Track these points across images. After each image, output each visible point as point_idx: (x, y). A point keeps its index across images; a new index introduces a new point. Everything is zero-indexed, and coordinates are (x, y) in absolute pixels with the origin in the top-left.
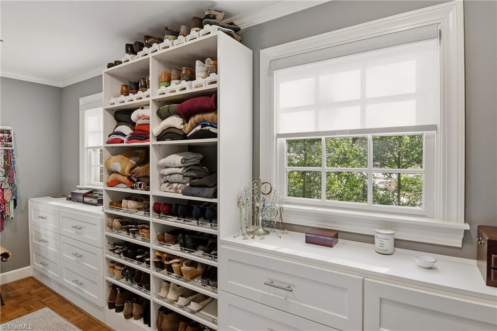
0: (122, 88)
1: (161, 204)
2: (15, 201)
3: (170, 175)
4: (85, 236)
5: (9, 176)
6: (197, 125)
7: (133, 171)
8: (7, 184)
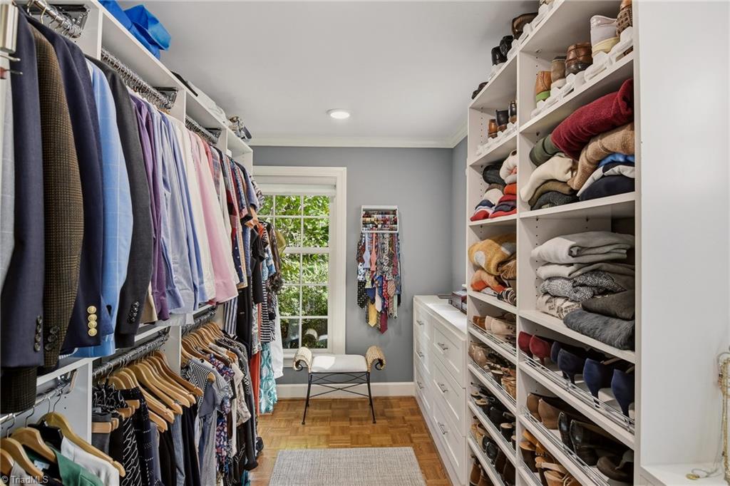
0: (490, 125)
1: (531, 336)
2: (399, 296)
3: (550, 279)
4: (450, 361)
5: (393, 266)
6: (596, 165)
7: (505, 267)
8: (391, 275)
